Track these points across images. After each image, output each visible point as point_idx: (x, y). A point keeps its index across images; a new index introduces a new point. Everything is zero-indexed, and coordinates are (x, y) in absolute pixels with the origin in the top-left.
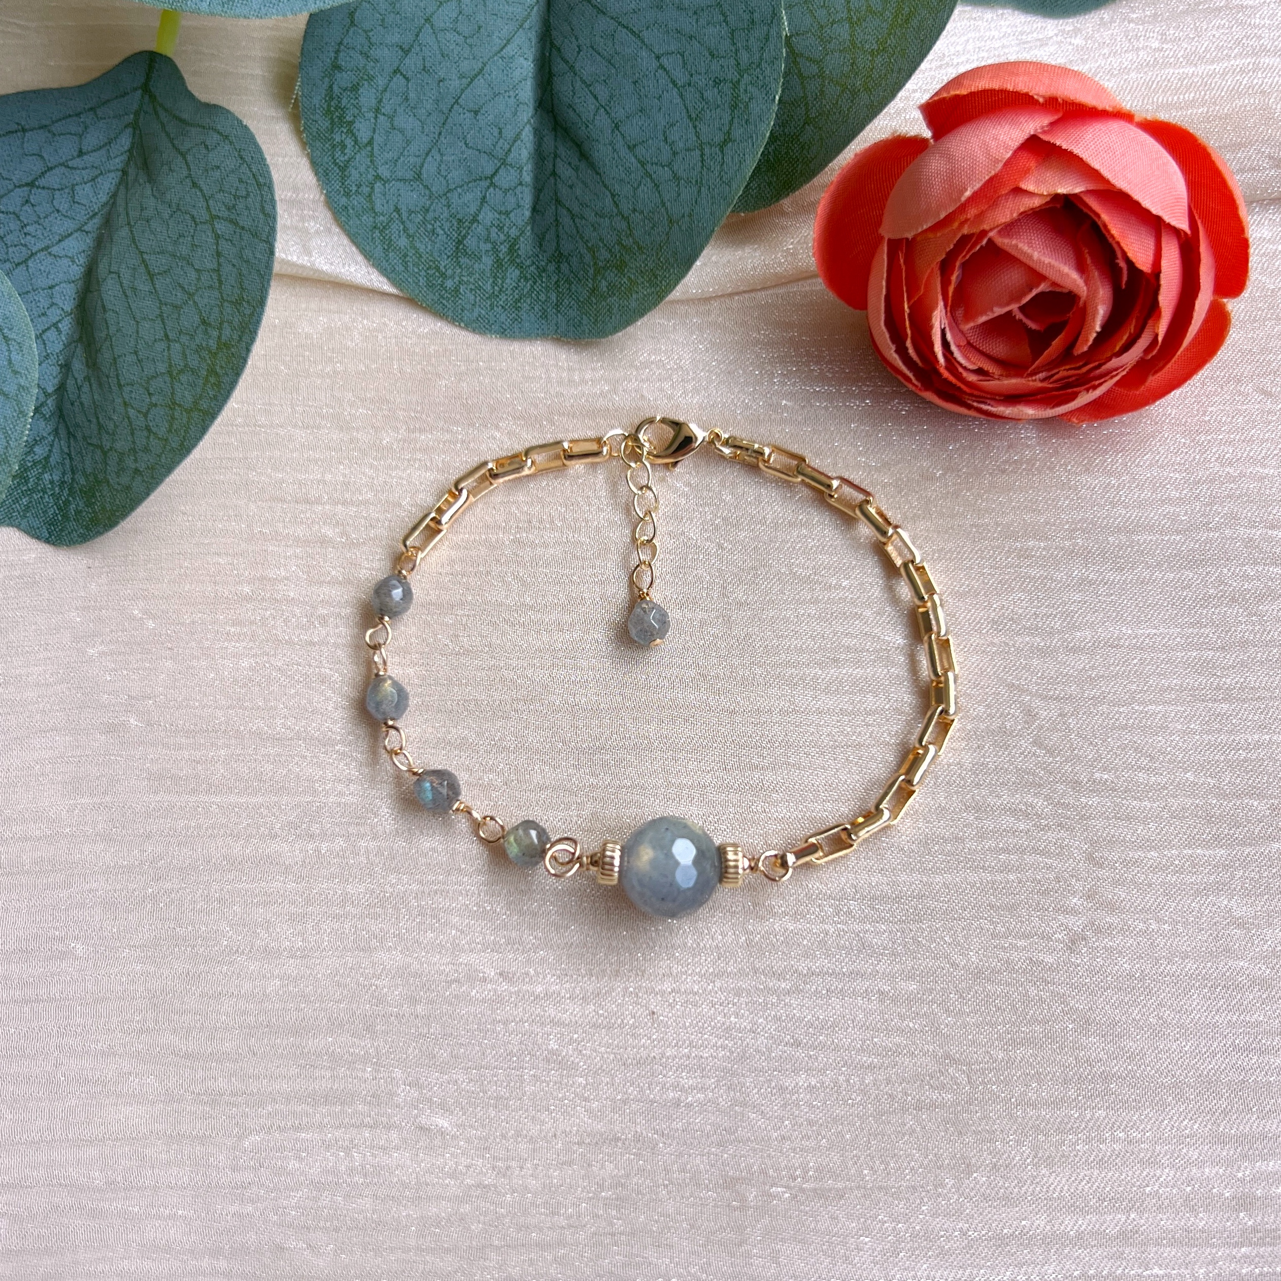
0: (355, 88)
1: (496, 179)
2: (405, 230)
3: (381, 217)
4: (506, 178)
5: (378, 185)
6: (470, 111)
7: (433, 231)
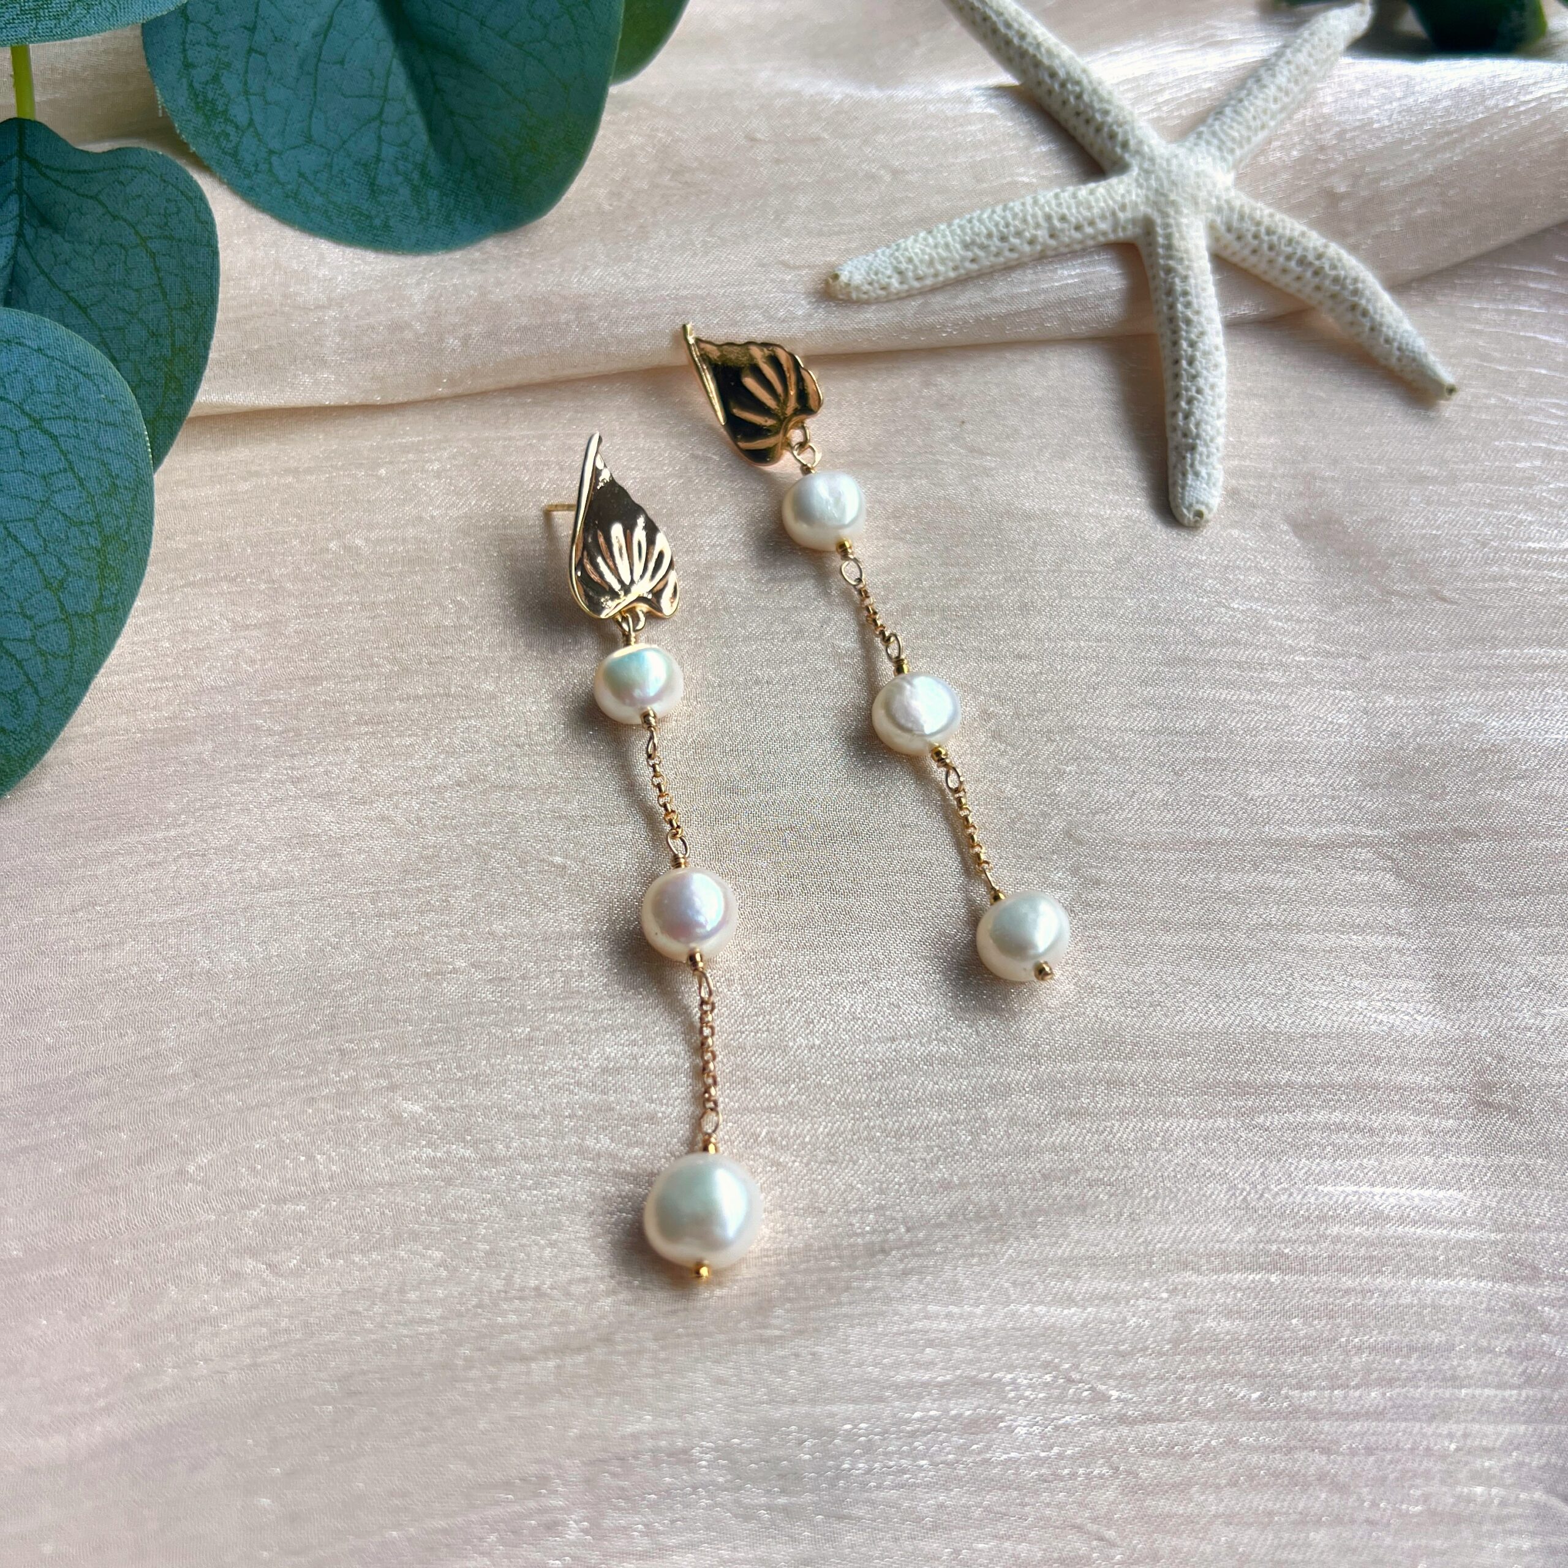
0: (216, 79)
1: (384, 116)
2: (317, 189)
3: (289, 187)
4: (393, 112)
5: (274, 159)
6: (335, 63)
7: (344, 183)
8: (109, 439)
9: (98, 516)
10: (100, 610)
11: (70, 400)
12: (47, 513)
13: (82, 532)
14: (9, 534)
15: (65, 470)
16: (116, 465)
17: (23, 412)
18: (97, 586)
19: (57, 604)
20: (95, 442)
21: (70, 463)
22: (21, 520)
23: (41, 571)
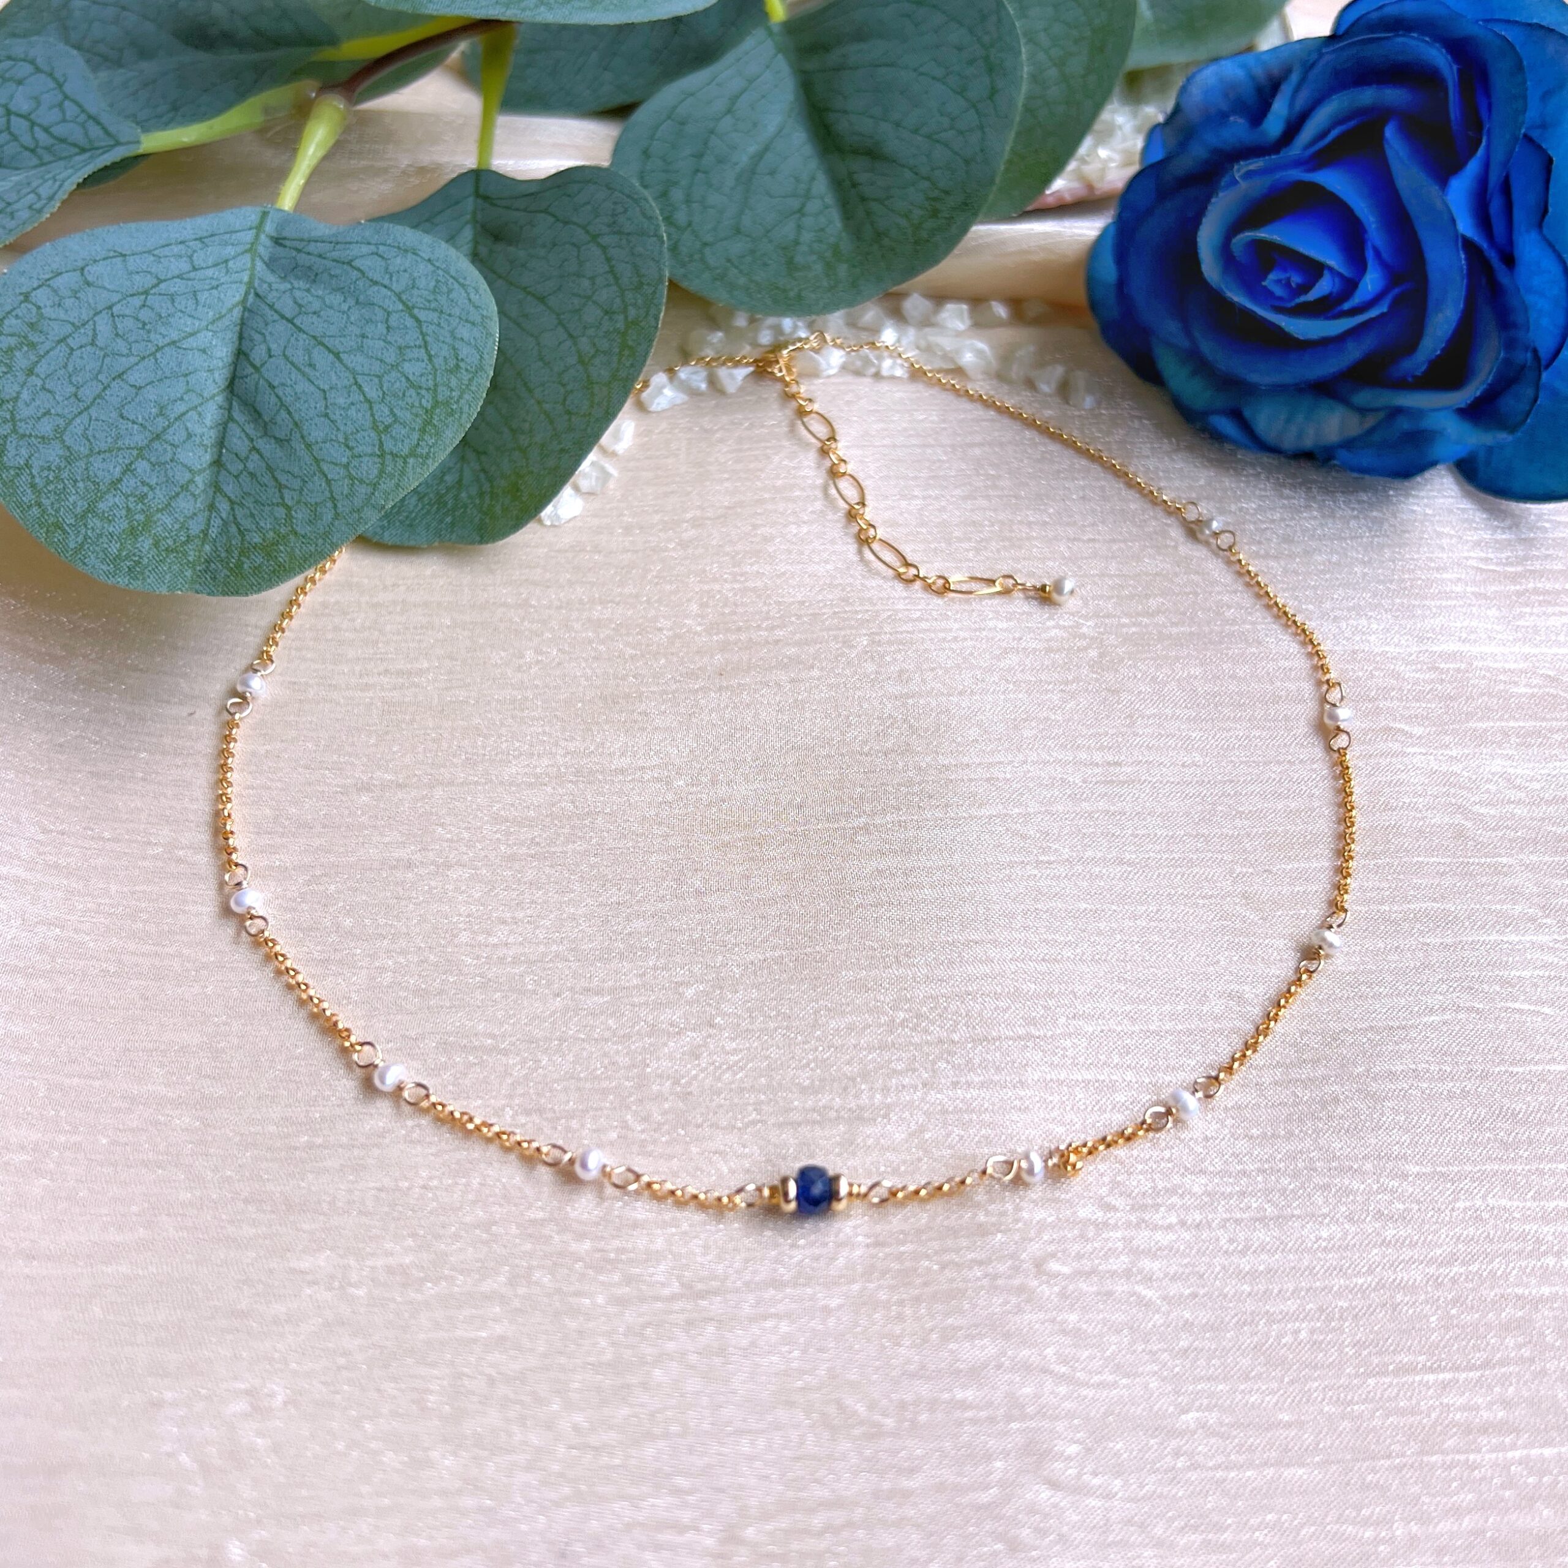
8: (464, 332)
9: (436, 385)
10: (413, 453)
11: (443, 300)
12: (394, 374)
13: (418, 394)
14: (356, 383)
15: (420, 347)
16: (465, 351)
17: (400, 299)
18: (416, 436)
19: (377, 443)
20: (452, 333)
21: (426, 343)
22: (369, 375)
23: (372, 415)
